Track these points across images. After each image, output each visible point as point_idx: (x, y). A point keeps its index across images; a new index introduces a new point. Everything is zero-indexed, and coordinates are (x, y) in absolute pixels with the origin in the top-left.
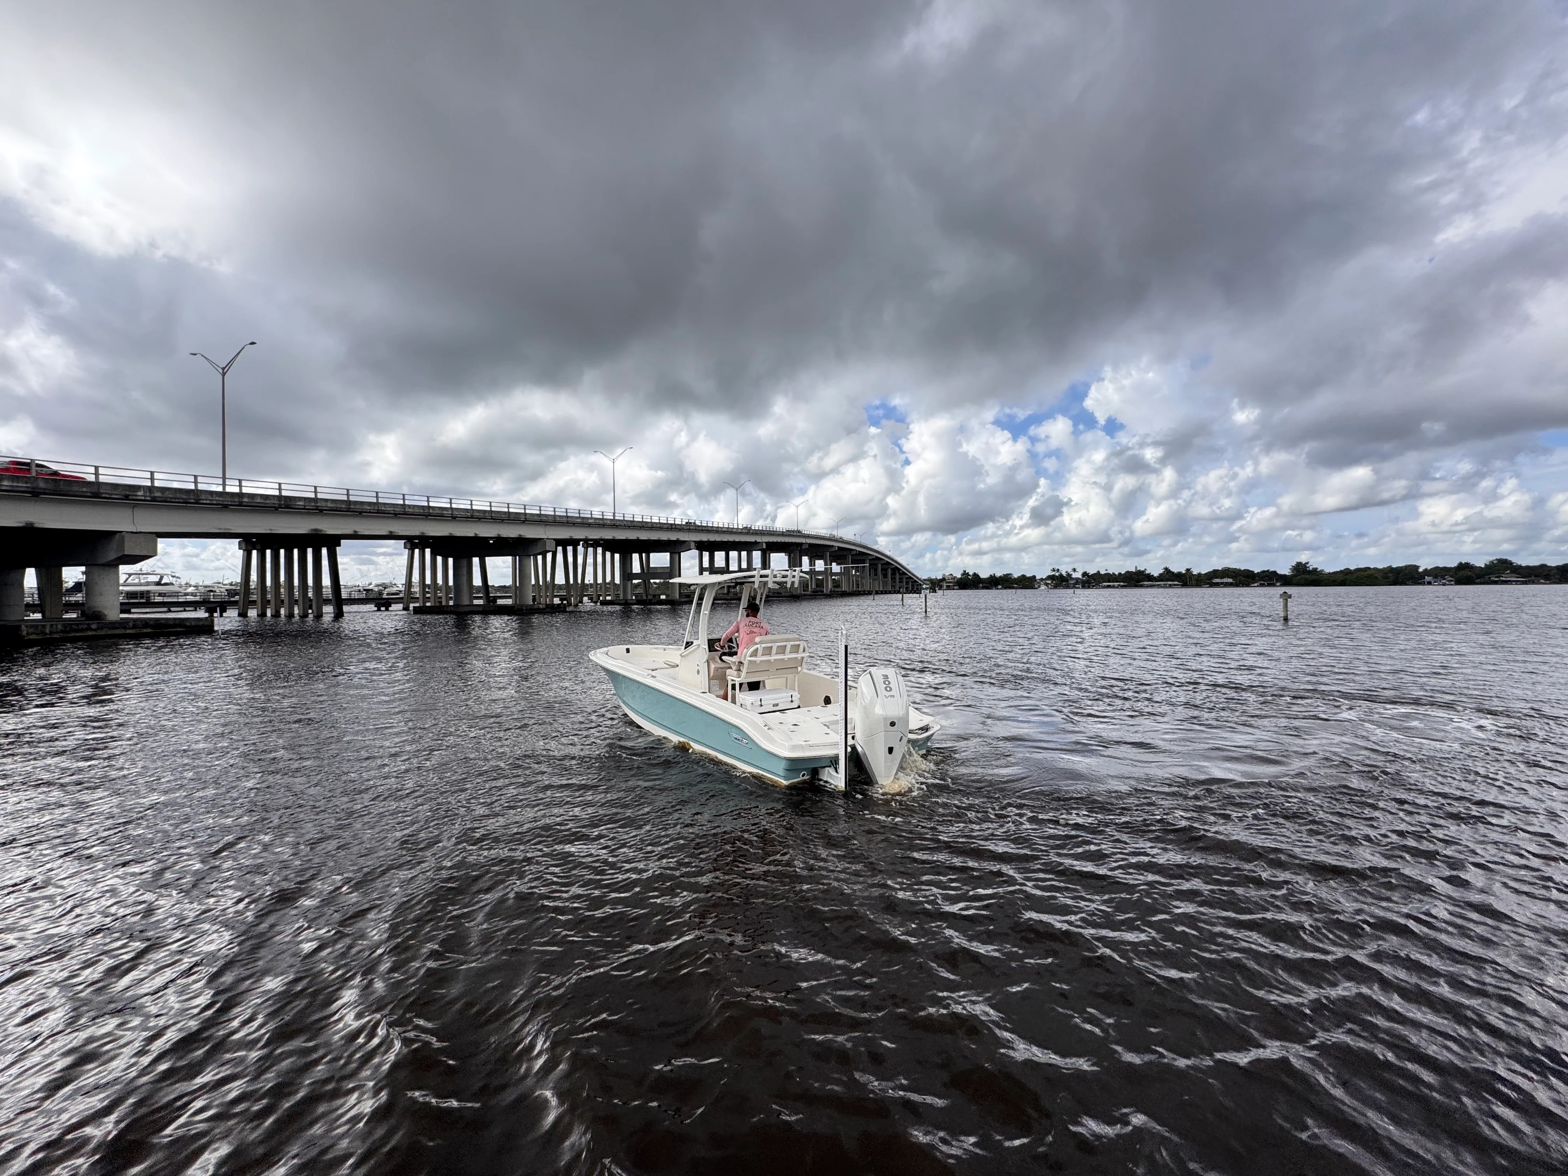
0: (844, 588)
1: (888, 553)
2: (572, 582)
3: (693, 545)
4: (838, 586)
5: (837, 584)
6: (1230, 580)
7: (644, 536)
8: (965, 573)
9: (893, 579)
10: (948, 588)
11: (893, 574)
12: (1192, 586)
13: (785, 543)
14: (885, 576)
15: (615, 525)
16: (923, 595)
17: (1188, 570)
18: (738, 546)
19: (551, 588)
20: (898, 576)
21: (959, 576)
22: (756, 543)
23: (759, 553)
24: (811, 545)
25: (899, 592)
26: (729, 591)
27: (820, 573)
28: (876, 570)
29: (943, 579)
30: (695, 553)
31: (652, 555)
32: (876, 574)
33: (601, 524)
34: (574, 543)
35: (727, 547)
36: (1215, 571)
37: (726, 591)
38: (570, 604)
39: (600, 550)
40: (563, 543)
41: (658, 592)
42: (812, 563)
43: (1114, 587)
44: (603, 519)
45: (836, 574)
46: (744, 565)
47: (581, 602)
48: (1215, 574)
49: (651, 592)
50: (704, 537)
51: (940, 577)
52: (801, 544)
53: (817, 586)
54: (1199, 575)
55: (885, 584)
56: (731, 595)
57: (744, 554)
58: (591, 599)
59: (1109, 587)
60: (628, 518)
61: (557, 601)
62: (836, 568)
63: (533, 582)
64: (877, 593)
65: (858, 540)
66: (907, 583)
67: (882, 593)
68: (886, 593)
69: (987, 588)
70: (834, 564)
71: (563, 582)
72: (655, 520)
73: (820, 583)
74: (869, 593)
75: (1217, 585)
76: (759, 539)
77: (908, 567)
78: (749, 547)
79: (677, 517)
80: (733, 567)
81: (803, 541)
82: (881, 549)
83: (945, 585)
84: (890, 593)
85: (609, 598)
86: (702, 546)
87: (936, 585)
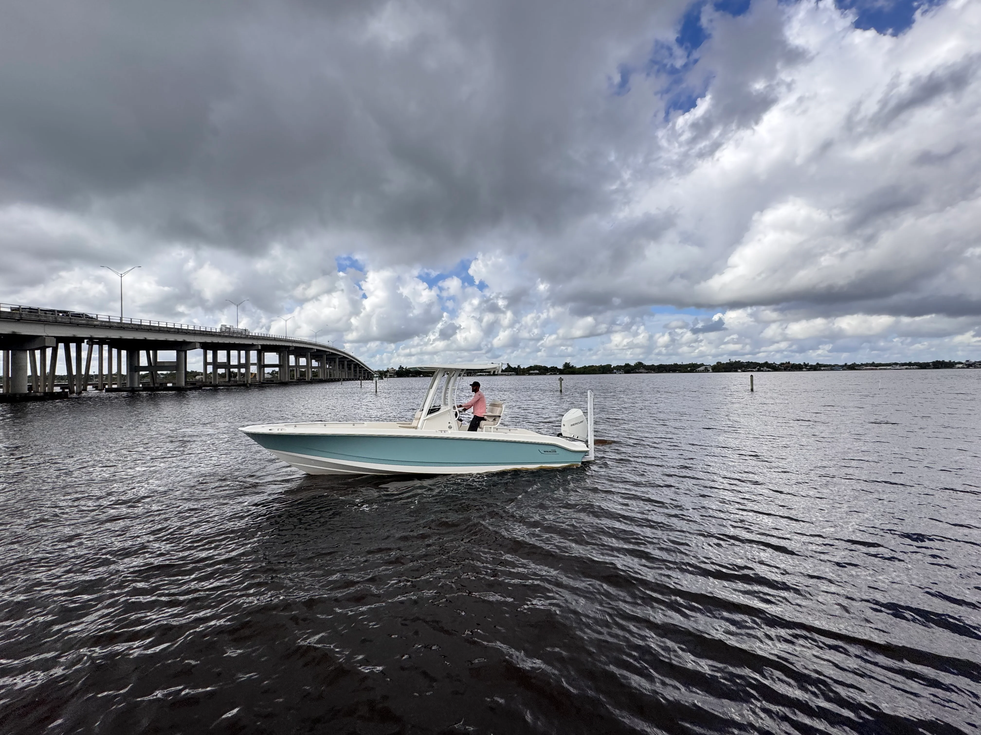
0: (321, 377)
1: (352, 354)
2: (74, 373)
3: (198, 345)
4: (316, 376)
5: (315, 374)
6: (537, 372)
7: (151, 337)
8: (401, 368)
9: (355, 371)
10: (391, 376)
11: (355, 367)
12: (520, 375)
13: (276, 346)
14: (350, 369)
15: (121, 327)
16: (374, 381)
17: (519, 366)
18: (238, 347)
19: (50, 379)
20: (358, 369)
21: (397, 369)
22: (253, 345)
23: (256, 352)
24: (296, 347)
25: (359, 379)
26: (230, 380)
27: (303, 367)
28: (343, 365)
29: (388, 371)
30: (201, 351)
31: (159, 352)
32: (343, 368)
33: (108, 326)
34: (79, 341)
35: (228, 347)
36: (531, 367)
37: (227, 379)
38: (72, 392)
39: (106, 348)
40: (67, 341)
41: (165, 381)
42: (297, 361)
43: (483, 375)
44: (109, 322)
45: (315, 368)
46: (243, 361)
47: (85, 390)
48: (531, 368)
49: (158, 381)
50: (209, 340)
51: (385, 370)
52: (289, 347)
53: (301, 376)
54: (524, 368)
55: (349, 374)
56: (232, 383)
57: (243, 353)
58: (96, 388)
59: (481, 375)
60: (136, 322)
61: (57, 389)
62: (315, 363)
63: (29, 373)
64: (344, 380)
65: (330, 345)
66: (364, 373)
67: (348, 380)
68: (350, 380)
69: (414, 376)
70: (313, 361)
71: (65, 373)
72: (163, 325)
73: (303, 374)
74: (339, 380)
75: (532, 374)
76: (255, 342)
77: (365, 363)
78: (247, 348)
79: (183, 323)
80: (234, 362)
81: (290, 344)
82: (346, 352)
83: (388, 374)
84: (353, 380)
85: (115, 386)
86: (205, 347)
87: (383, 375)
